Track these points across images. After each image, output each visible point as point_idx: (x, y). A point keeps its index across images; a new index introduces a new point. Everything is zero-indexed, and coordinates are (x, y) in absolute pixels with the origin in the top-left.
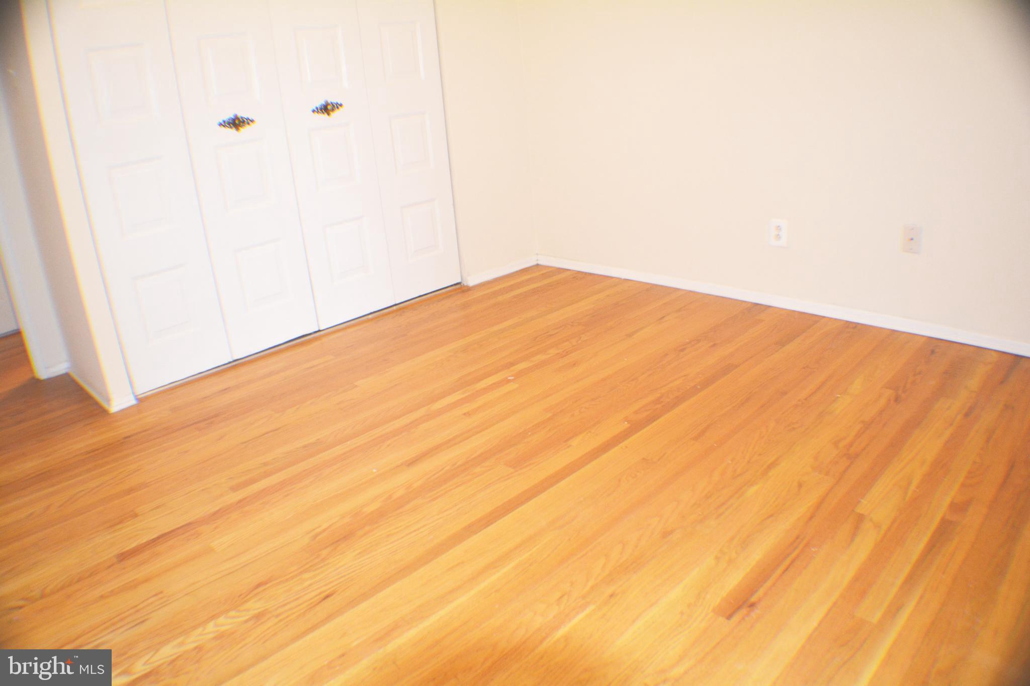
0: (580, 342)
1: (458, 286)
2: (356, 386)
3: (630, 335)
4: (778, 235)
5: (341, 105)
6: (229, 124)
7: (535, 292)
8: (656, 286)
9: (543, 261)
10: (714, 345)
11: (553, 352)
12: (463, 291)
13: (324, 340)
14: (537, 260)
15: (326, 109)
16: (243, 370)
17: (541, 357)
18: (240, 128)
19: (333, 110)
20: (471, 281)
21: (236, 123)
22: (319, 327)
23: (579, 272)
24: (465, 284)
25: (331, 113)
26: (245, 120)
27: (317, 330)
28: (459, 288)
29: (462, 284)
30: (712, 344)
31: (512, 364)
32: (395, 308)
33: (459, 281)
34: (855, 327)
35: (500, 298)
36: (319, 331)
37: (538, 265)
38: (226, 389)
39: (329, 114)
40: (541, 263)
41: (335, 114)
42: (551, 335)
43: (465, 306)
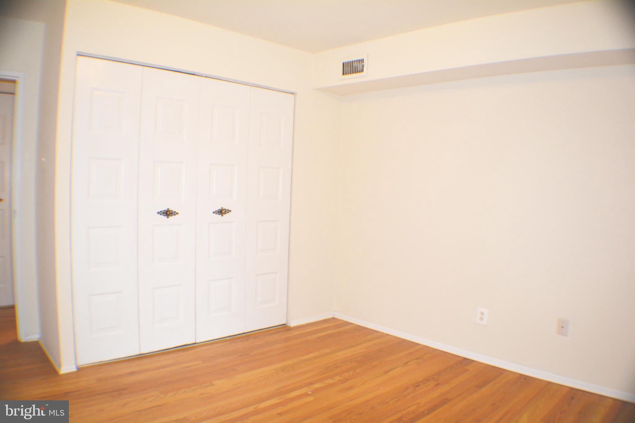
0: (355, 373)
1: (284, 326)
2: (213, 385)
3: (386, 372)
4: (482, 318)
5: (230, 211)
6: (164, 213)
7: (330, 336)
8: (405, 340)
9: (338, 316)
10: (437, 385)
11: (337, 378)
12: (287, 330)
13: (198, 350)
14: (334, 315)
15: (221, 212)
16: (145, 361)
17: (330, 381)
18: (170, 217)
19: (225, 213)
20: (292, 324)
21: (168, 213)
22: (196, 341)
23: (359, 326)
24: (288, 325)
25: (224, 215)
26: (174, 213)
27: (194, 342)
28: (284, 328)
29: (286, 325)
30: (436, 383)
31: (311, 384)
32: (243, 335)
33: (284, 323)
34: (525, 379)
35: (309, 338)
36: (195, 343)
37: (334, 318)
38: (133, 372)
39: (222, 216)
40: (335, 317)
41: (226, 216)
42: (337, 367)
43: (287, 340)
